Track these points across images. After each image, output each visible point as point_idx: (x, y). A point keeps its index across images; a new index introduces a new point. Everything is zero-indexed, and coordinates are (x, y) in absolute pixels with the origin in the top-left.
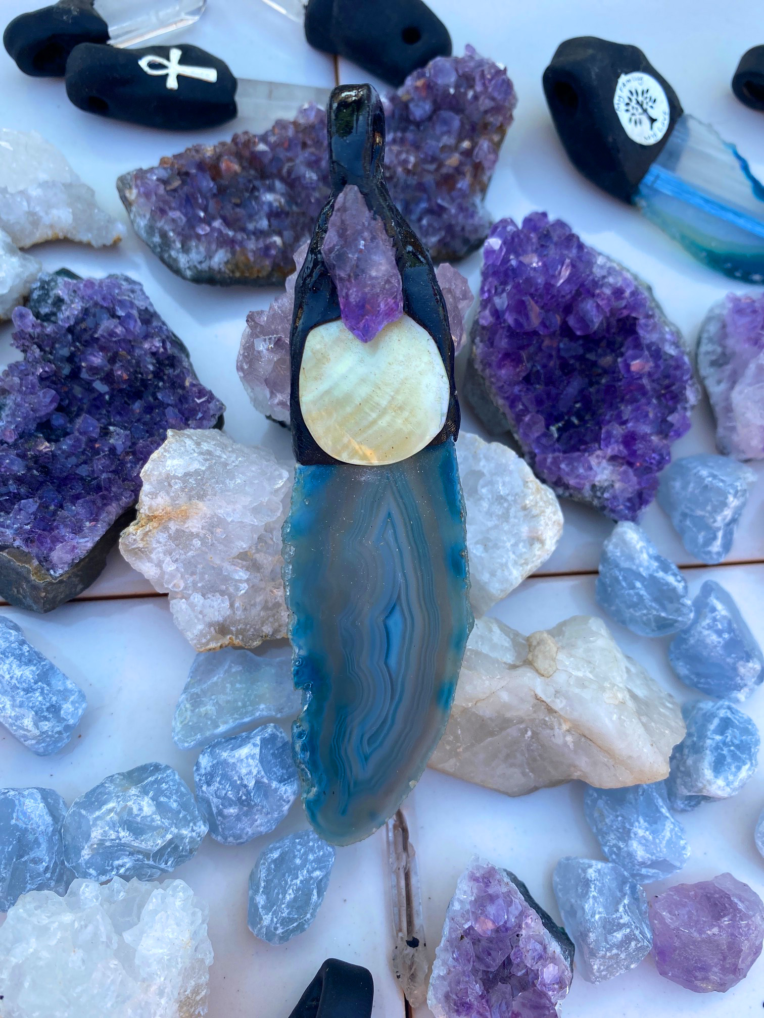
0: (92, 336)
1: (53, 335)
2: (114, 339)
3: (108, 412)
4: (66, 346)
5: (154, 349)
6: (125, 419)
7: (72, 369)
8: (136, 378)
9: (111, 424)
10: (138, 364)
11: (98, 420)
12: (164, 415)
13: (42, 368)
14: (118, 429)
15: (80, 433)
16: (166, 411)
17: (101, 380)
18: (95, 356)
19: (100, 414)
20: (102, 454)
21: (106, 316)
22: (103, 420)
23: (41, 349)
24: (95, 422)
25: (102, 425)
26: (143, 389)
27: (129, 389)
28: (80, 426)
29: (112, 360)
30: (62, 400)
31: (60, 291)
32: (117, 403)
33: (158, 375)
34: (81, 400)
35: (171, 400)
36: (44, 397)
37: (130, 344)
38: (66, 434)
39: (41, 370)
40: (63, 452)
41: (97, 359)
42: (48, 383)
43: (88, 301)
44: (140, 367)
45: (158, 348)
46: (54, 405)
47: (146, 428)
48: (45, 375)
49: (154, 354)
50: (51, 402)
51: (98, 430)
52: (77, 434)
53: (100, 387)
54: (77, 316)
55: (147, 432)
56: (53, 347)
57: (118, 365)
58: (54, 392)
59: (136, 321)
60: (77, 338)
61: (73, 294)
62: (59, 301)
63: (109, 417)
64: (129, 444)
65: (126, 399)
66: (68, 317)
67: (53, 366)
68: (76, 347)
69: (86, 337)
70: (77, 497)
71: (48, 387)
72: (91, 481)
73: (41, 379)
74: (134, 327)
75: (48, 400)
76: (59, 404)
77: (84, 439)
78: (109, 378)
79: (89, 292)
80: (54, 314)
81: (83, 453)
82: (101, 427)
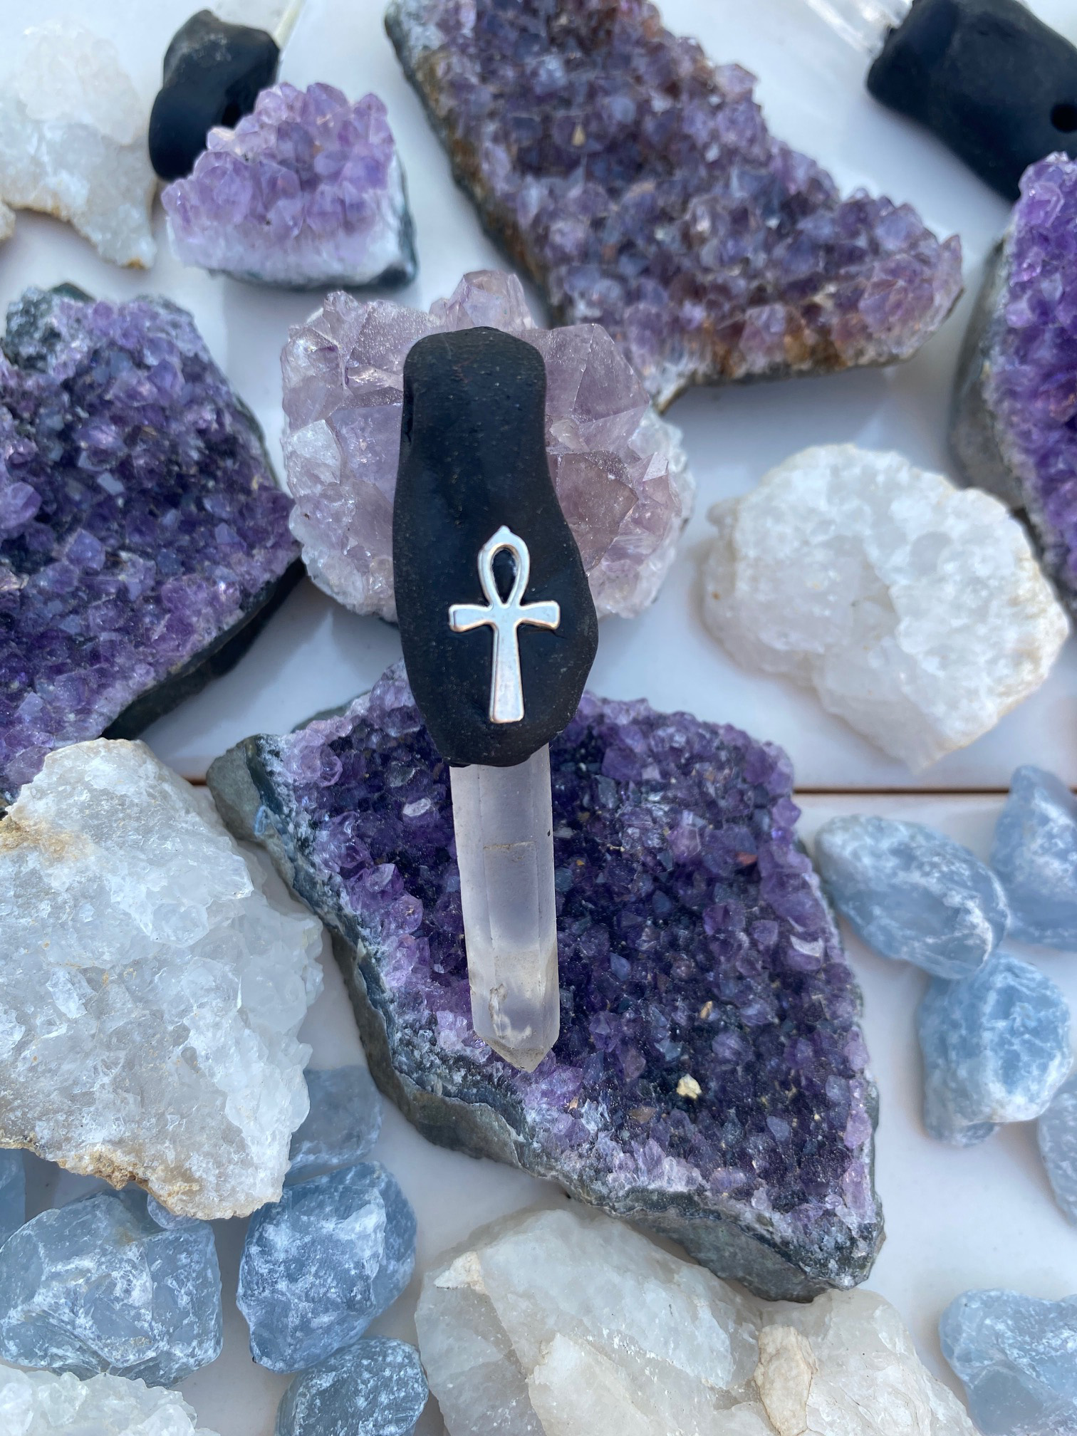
0: (100, 397)
1: (36, 393)
2: (136, 404)
3: (121, 526)
4: (59, 412)
5: (203, 425)
6: (149, 539)
7: (65, 451)
8: (170, 472)
9: (123, 547)
10: (174, 448)
11: (103, 540)
12: (212, 536)
13: (14, 446)
14: (135, 557)
15: (71, 561)
16: (217, 530)
17: (112, 471)
18: (102, 431)
19: (109, 529)
20: (104, 598)
21: (126, 364)
22: (112, 541)
23: (15, 415)
24: (97, 544)
25: (109, 549)
26: (180, 491)
27: (156, 489)
28: (71, 550)
29: (131, 439)
30: (45, 503)
31: (54, 320)
32: (136, 513)
33: (206, 468)
34: (78, 504)
35: (226, 511)
36: (15, 497)
37: (163, 412)
38: (49, 560)
39: (11, 451)
40: (41, 591)
41: (107, 436)
42: (22, 473)
43: (99, 339)
44: (177, 454)
45: (209, 422)
46: (31, 512)
47: (181, 557)
48: (18, 460)
49: (202, 433)
50: (26, 505)
51: (103, 557)
52: (65, 562)
53: (111, 484)
54: (81, 362)
55: (183, 564)
56: (35, 414)
57: (139, 448)
58: (30, 489)
59: (175, 375)
60: (77, 400)
61: (75, 325)
62: (52, 336)
63: (122, 536)
64: (151, 583)
65: (152, 507)
66: (65, 364)
67: (34, 445)
68: (75, 415)
69: (91, 397)
70: (59, 670)
71: (24, 480)
72: (83, 643)
73: (13, 465)
74: (172, 386)
75: (20, 502)
76: (41, 509)
77: (77, 572)
78: (124, 470)
79: (102, 323)
80: (42, 357)
81: (74, 595)
82: (107, 553)
